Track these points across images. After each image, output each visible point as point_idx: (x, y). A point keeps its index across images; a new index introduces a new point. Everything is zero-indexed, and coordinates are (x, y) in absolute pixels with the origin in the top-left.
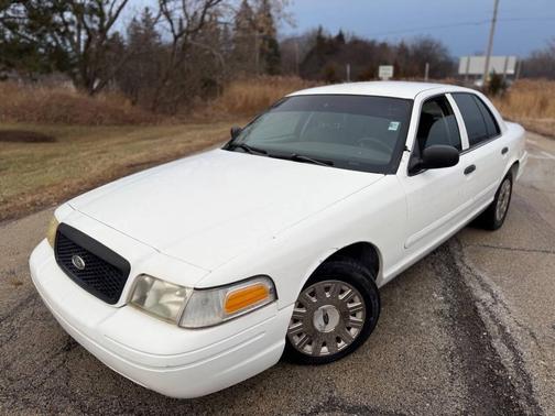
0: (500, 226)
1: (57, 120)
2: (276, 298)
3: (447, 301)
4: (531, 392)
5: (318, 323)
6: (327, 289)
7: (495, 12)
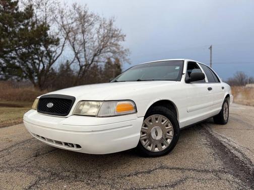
0: (226, 123)
1: (25, 100)
2: (137, 111)
3: (208, 141)
4: (252, 163)
5: (153, 135)
6: (157, 119)
7: (211, 61)
